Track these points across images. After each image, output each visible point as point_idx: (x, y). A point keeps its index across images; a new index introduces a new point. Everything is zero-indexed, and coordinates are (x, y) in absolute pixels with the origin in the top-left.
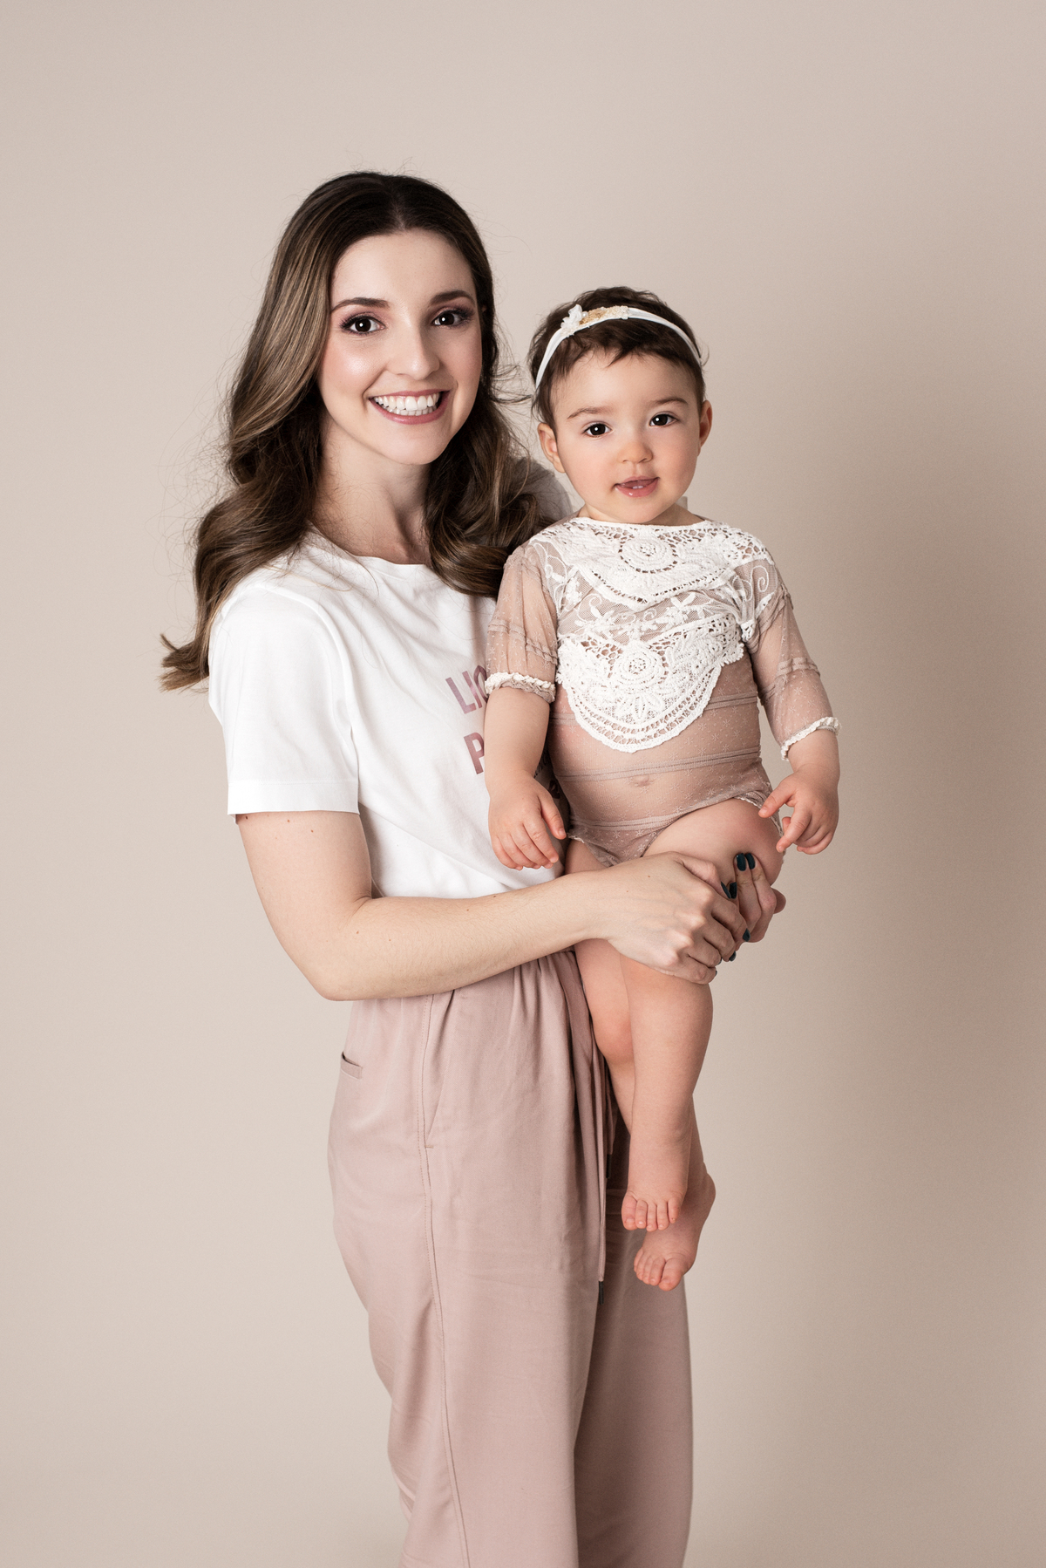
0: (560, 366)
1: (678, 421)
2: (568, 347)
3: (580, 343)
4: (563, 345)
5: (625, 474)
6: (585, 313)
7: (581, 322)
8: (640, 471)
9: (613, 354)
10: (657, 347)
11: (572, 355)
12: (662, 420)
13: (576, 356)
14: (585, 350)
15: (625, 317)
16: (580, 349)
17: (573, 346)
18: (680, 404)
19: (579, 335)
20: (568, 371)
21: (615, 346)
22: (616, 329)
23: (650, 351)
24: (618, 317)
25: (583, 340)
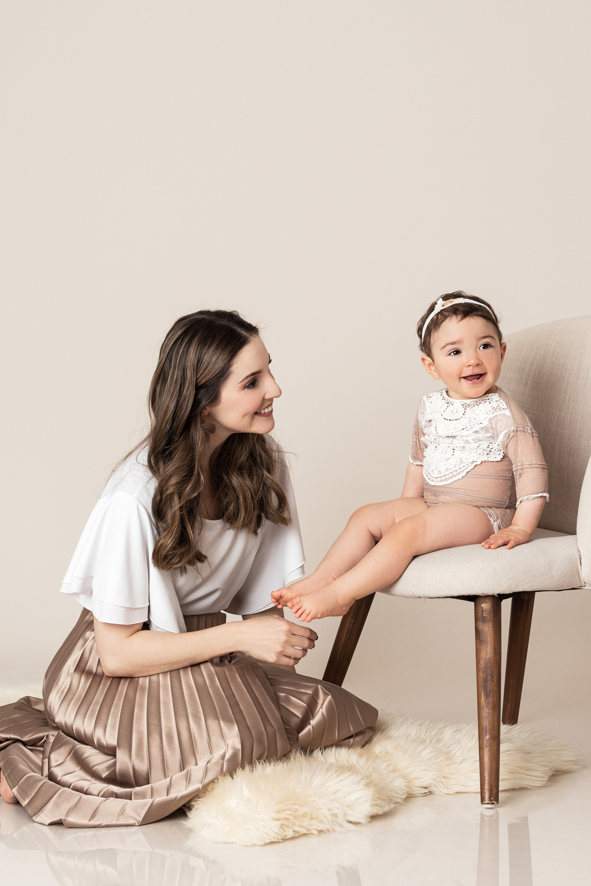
0: (435, 326)
1: (491, 346)
2: (437, 317)
3: (444, 315)
4: (435, 318)
5: (468, 372)
6: (444, 301)
7: (443, 306)
8: (477, 371)
9: (459, 317)
10: (479, 313)
11: (439, 321)
12: (486, 346)
13: (442, 320)
14: (446, 317)
15: (463, 302)
16: (444, 317)
17: (440, 317)
18: (492, 339)
19: (442, 311)
20: (439, 327)
21: (460, 314)
22: (460, 307)
23: (476, 315)
24: (460, 302)
25: (445, 313)
